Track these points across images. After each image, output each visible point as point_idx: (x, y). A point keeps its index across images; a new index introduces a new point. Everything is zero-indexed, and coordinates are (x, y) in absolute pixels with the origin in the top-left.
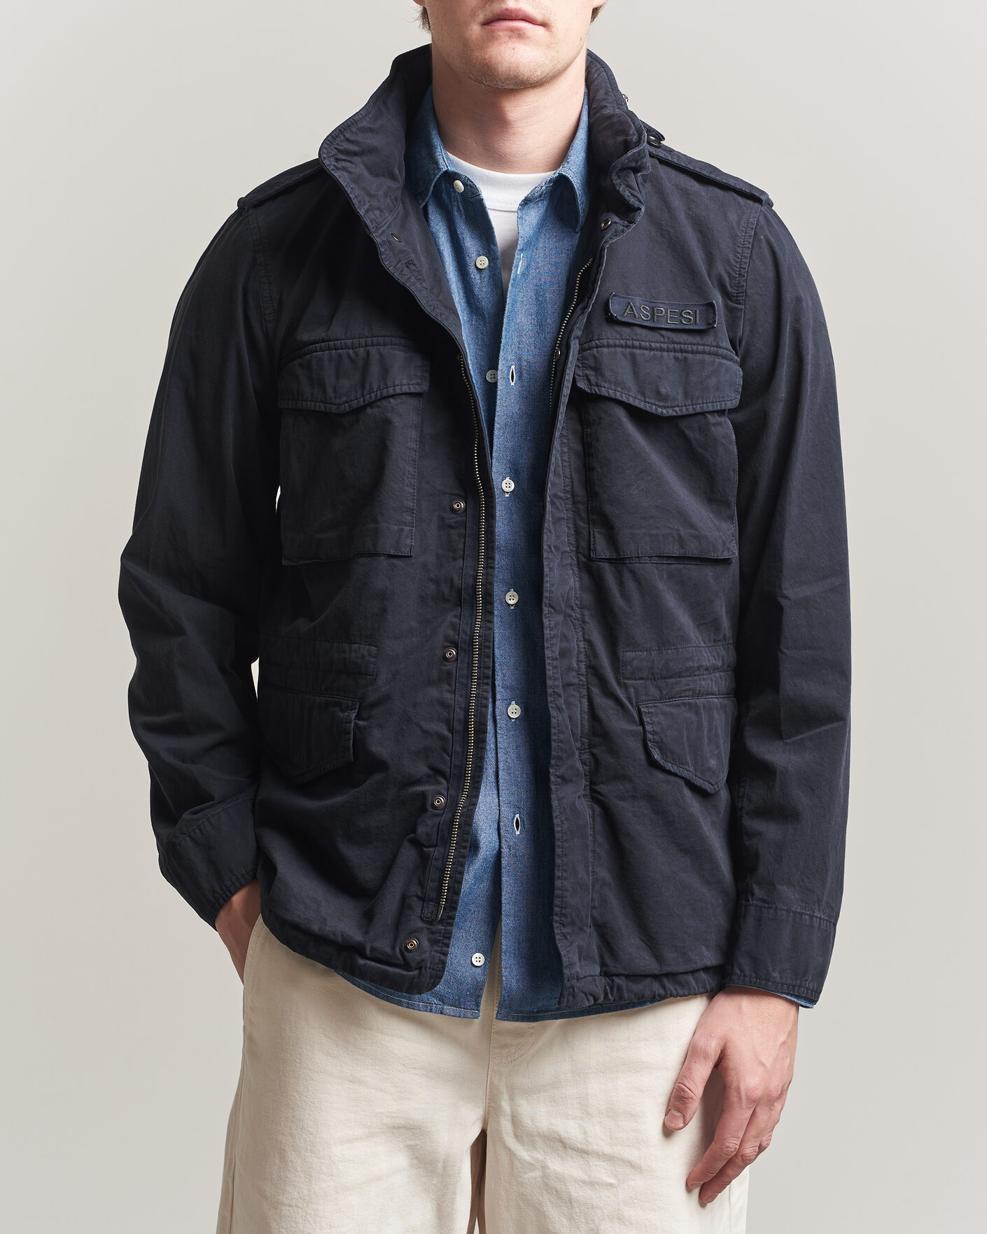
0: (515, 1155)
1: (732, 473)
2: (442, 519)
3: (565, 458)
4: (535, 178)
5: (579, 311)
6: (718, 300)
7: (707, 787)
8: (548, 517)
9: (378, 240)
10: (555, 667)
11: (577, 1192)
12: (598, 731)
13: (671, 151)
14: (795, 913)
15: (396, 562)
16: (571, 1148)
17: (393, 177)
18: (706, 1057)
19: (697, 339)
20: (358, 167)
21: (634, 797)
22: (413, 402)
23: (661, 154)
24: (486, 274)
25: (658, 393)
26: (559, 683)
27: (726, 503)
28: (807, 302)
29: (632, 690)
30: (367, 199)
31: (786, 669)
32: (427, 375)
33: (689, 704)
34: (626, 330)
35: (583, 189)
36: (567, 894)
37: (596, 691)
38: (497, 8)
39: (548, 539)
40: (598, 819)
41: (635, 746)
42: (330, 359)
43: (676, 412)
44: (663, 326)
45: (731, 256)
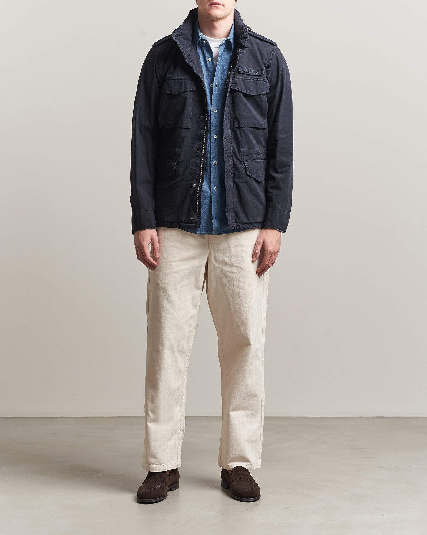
0: (215, 266)
1: (266, 108)
2: (197, 120)
3: (228, 104)
4: (223, 40)
5: (232, 71)
6: (264, 68)
7: (259, 180)
8: (225, 118)
9: (185, 55)
10: (226, 152)
11: (229, 274)
12: (235, 167)
13: (254, 33)
14: (280, 211)
15: (186, 130)
16: (228, 264)
17: (189, 40)
18: (260, 243)
19: (259, 77)
20: (181, 38)
21: (243, 182)
22: (192, 93)
23: (251, 33)
24: (211, 62)
25: (250, 90)
26: (227, 156)
27: (265, 115)
28: (285, 69)
29: (243, 158)
30: (182, 45)
31: (278, 154)
32: (195, 86)
33: (255, 161)
35: (233, 42)
36: (229, 204)
37: (234, 158)
38: (212, 2)
39: (225, 123)
40: (235, 187)
41: (244, 171)
42: (173, 82)
43: (254, 94)
44: (251, 74)
45: (267, 58)
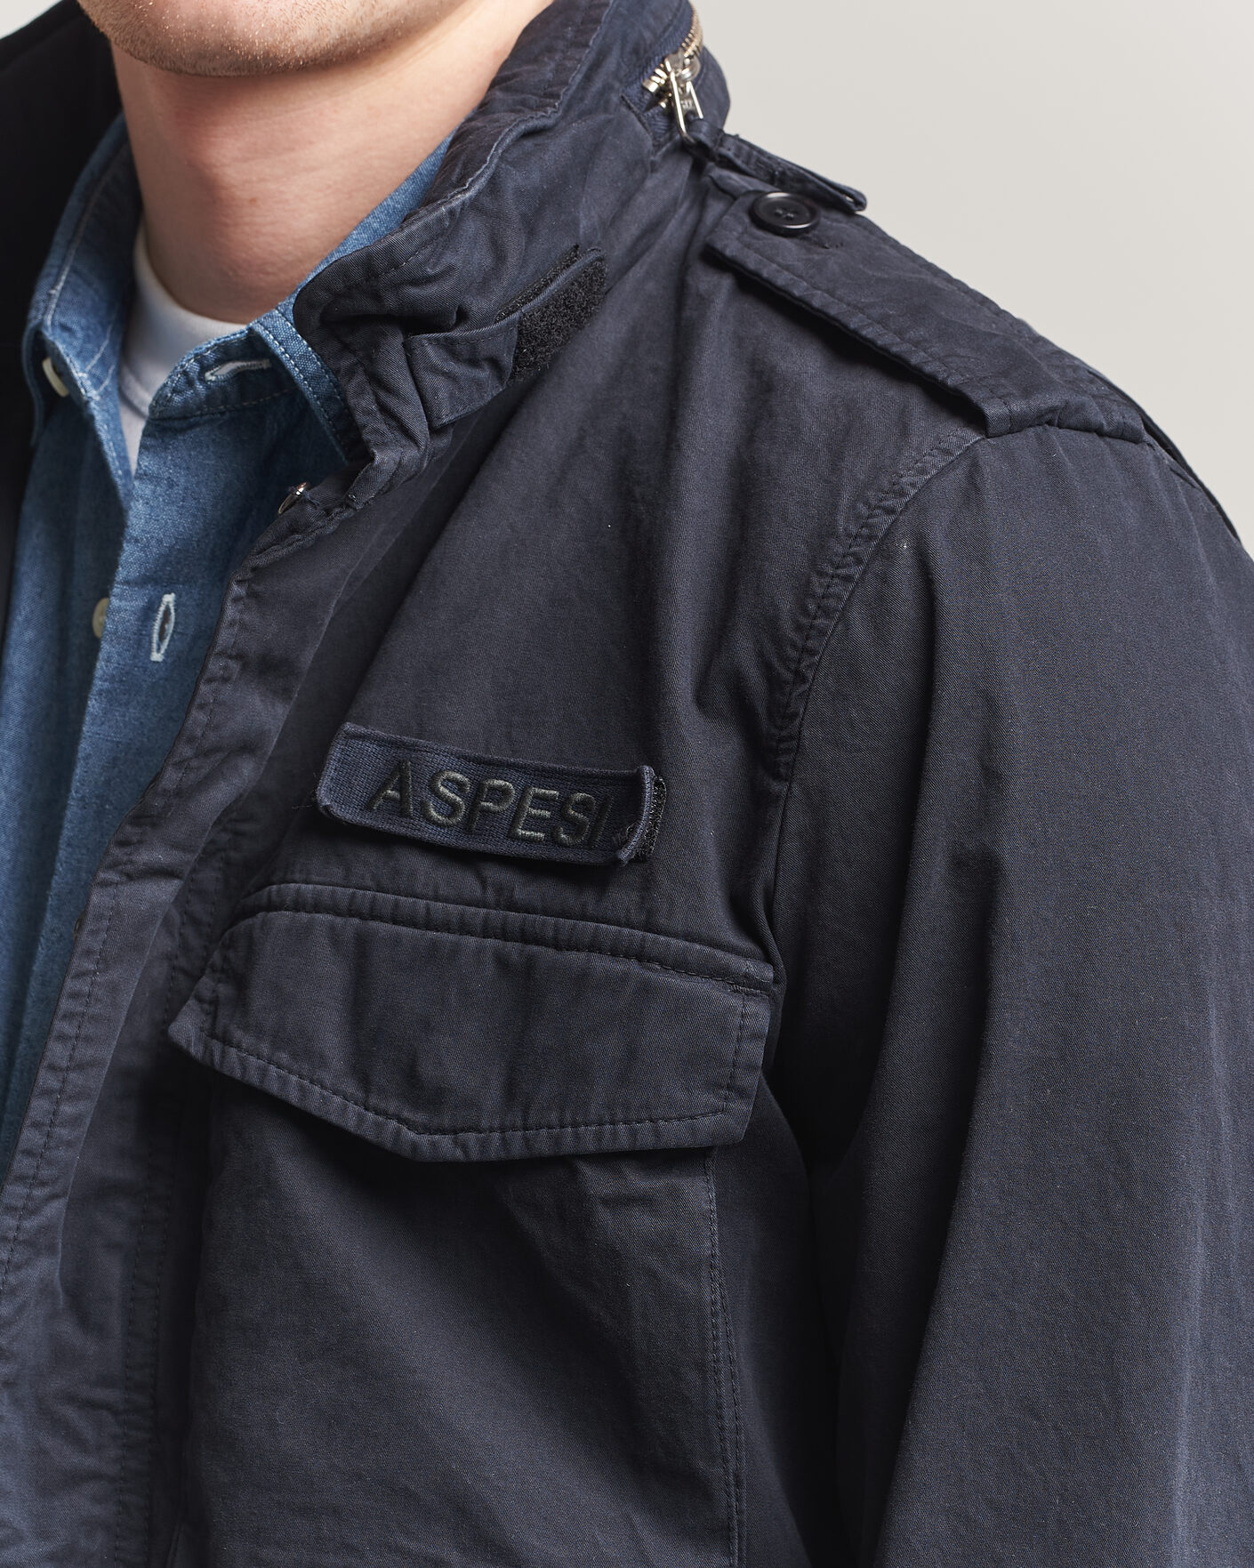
19: (567, 896)
34: (368, 862)
43: (464, 1147)
44: (489, 847)
45: (786, 605)
